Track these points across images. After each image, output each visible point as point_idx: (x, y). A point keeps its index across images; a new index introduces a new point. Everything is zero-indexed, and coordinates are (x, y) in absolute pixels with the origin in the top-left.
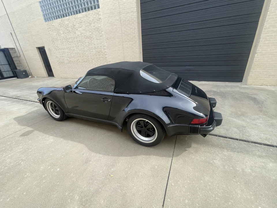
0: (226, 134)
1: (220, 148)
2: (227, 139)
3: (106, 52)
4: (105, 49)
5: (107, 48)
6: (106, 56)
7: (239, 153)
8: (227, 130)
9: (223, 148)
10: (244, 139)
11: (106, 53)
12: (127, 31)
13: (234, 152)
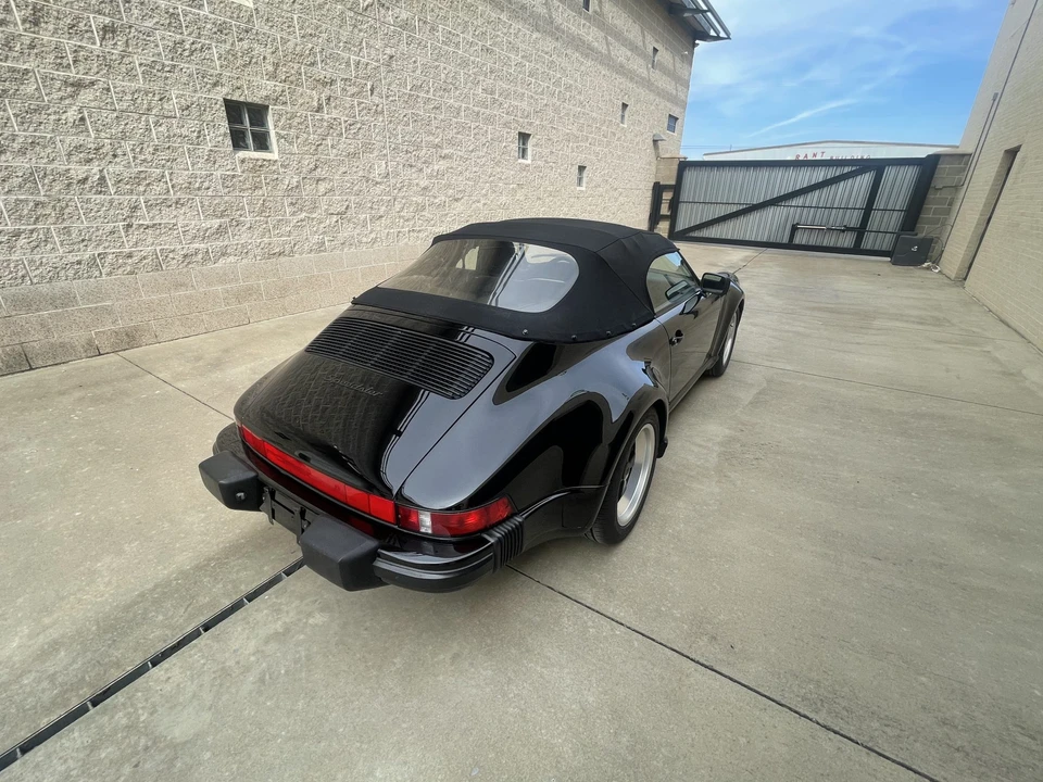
0: (217, 638)
1: (209, 560)
2: (204, 619)
7: (138, 595)
8: (225, 672)
9: (198, 568)
10: (119, 698)
13: (156, 586)
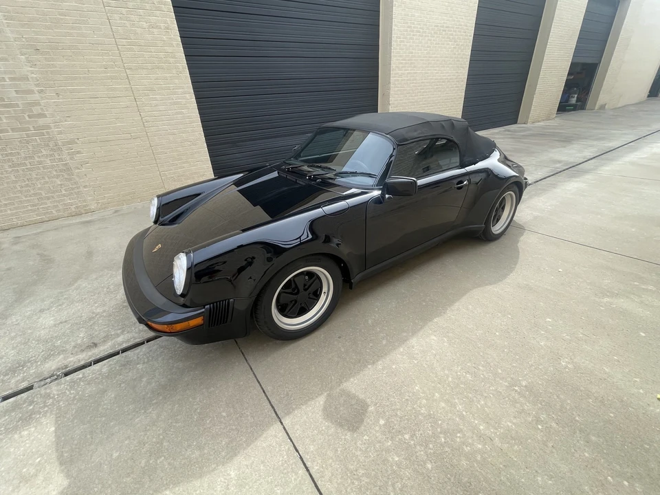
3: (37, 104)
4: (30, 92)
5: (37, 85)
6: (41, 121)
11: (36, 110)
12: (139, 30)
